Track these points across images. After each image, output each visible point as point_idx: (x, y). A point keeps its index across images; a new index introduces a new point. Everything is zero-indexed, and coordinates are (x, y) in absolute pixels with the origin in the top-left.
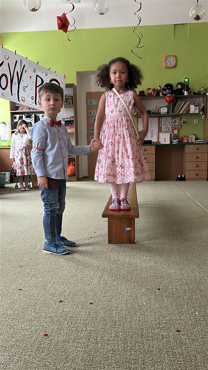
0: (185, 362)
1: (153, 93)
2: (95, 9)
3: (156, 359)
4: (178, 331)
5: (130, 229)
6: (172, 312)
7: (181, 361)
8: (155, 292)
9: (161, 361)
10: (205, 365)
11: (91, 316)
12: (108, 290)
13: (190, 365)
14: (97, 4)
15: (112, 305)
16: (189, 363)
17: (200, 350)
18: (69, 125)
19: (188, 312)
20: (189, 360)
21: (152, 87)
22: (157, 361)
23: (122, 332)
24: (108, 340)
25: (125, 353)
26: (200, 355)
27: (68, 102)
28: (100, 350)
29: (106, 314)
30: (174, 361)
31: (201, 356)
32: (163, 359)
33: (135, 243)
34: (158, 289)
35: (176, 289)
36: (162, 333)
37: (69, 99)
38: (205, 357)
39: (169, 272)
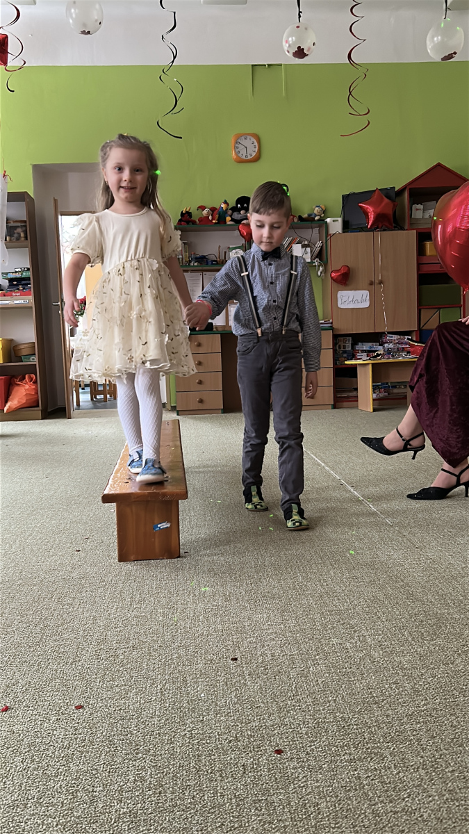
0: (295, 821)
1: (210, 218)
2: (71, 21)
3: (231, 821)
4: (279, 752)
5: (169, 525)
6: (265, 710)
7: (286, 820)
8: (226, 666)
9: (241, 826)
10: (338, 823)
11: (79, 736)
12: (119, 671)
13: (306, 827)
14: (75, 10)
15: (129, 706)
16: (304, 823)
17: (327, 791)
18: (18, 289)
19: (299, 706)
20: (304, 817)
21: (209, 204)
22: (232, 827)
23: (153, 767)
24: (121, 792)
25: (159, 817)
26: (327, 802)
27: (16, 235)
28: (101, 818)
29: (115, 729)
30: (270, 823)
31: (329, 804)
32: (246, 820)
33: (179, 557)
34: (232, 659)
35: (273, 655)
36: (242, 760)
37: (18, 227)
38: (337, 805)
39: (256, 617)
